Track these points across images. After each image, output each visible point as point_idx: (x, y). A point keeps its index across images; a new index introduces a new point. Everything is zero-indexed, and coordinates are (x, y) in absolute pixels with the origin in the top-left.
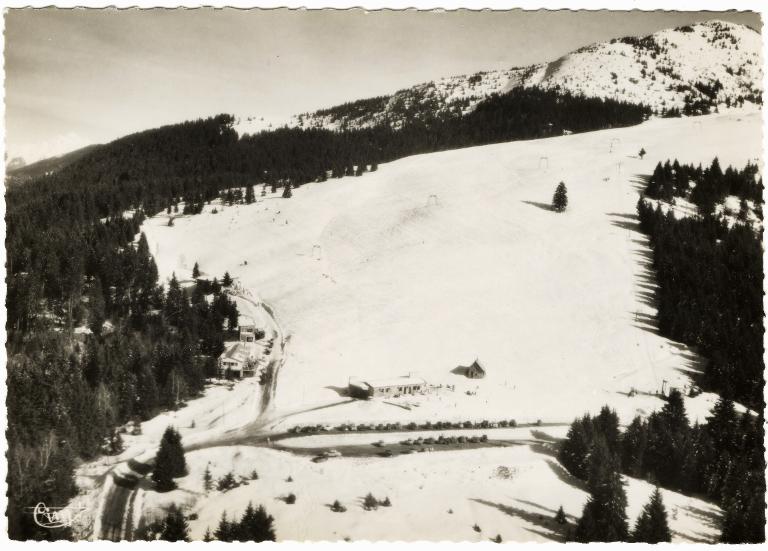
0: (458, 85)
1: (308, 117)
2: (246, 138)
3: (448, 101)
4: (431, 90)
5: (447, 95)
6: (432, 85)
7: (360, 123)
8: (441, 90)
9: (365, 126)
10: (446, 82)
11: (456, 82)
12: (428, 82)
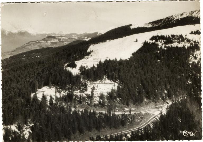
0: (178, 16)
1: (147, 24)
2: (132, 29)
3: (175, 19)
4: (172, 17)
5: (175, 18)
6: (172, 16)
7: (156, 25)
8: (174, 17)
9: (157, 25)
10: (175, 15)
11: (178, 15)
12: (172, 15)
